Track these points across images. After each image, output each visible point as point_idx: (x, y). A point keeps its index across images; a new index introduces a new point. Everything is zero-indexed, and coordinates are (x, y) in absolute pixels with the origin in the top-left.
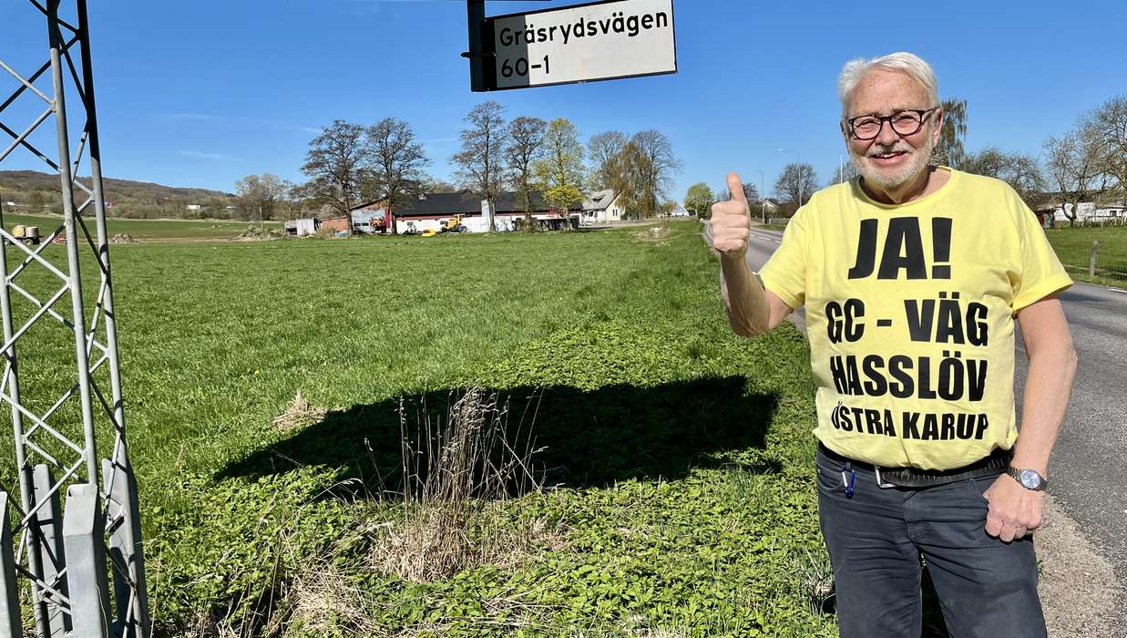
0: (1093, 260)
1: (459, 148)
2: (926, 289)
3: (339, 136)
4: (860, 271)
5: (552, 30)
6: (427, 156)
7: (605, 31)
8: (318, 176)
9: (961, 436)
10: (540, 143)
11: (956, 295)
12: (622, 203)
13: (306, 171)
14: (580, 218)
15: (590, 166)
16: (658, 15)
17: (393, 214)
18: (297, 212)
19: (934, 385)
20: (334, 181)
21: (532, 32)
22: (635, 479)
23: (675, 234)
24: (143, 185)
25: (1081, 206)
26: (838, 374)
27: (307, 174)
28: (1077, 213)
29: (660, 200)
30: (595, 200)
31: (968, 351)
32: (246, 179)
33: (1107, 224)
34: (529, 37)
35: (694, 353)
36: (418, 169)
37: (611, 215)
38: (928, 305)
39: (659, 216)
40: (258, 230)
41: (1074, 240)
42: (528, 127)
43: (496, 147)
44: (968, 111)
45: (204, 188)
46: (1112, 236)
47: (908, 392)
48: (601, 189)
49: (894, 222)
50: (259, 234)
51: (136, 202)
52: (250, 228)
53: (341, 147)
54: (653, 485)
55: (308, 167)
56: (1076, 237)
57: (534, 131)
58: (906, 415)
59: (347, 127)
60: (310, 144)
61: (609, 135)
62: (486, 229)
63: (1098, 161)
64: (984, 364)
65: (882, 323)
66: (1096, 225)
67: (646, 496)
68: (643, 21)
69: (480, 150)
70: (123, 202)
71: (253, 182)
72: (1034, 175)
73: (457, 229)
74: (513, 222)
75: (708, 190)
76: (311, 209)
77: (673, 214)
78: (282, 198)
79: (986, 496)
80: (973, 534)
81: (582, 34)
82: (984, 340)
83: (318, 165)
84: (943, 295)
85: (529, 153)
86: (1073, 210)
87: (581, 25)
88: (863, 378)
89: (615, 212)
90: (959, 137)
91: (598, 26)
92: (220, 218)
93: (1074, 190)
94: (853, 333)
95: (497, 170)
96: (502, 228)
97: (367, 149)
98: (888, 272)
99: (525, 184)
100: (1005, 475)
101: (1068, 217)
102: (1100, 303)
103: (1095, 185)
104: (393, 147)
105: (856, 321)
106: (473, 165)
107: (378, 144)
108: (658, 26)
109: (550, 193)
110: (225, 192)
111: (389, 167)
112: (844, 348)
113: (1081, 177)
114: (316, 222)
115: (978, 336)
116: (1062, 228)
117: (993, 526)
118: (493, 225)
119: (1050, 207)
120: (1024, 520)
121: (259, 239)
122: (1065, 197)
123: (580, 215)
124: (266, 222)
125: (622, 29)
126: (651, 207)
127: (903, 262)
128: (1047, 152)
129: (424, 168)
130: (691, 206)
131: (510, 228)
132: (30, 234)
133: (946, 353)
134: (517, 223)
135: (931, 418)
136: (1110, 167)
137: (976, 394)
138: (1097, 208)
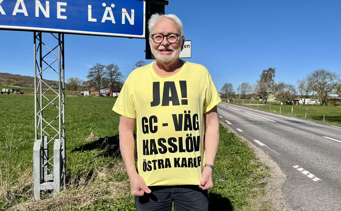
2: (180, 110)
3: (98, 68)
6: (123, 75)
8: (91, 79)
9: (195, 166)
11: (189, 112)
16: (188, 45)
17: (112, 91)
18: (84, 89)
19: (184, 148)
20: (96, 81)
25: (307, 100)
27: (88, 78)
28: (305, 102)
32: (70, 79)
33: (314, 105)
36: (120, 78)
38: (181, 116)
40: (73, 93)
44: (276, 71)
46: (314, 108)
47: (175, 151)
50: (73, 95)
52: (71, 92)
53: (98, 71)
55: (88, 76)
56: (304, 108)
58: (175, 159)
59: (101, 65)
60: (90, 70)
63: (312, 87)
65: (164, 125)
66: (311, 105)
71: (72, 79)
72: (294, 90)
76: (89, 88)
78: (80, 85)
83: (92, 76)
84: (185, 112)
86: (304, 100)
88: (158, 147)
90: (273, 78)
93: (305, 95)
94: (153, 129)
97: (106, 72)
98: (165, 103)
101: (303, 102)
103: (311, 94)
104: (113, 72)
105: (154, 125)
107: (109, 71)
108: (188, 47)
111: (112, 78)
113: (307, 91)
114: (90, 92)
115: (196, 127)
116: (301, 106)
119: (298, 99)
122: (302, 97)
124: (75, 91)
127: (171, 99)
128: (297, 83)
129: (122, 79)
132: (7, 91)
135: (184, 159)
136: (315, 89)
138: (311, 100)
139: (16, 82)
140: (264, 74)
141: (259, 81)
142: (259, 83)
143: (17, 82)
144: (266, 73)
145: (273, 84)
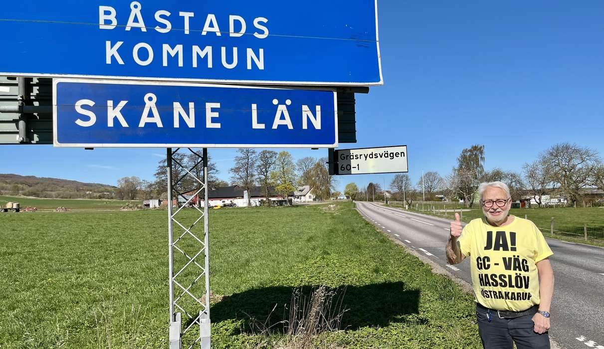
0: (552, 227)
1: (233, 165)
2: (509, 254)
4: (488, 247)
5: (360, 155)
6: (217, 169)
7: (381, 157)
8: (162, 179)
9: (523, 299)
10: (274, 163)
11: (518, 256)
12: (313, 192)
13: (157, 176)
14: (293, 199)
15: (298, 174)
16: (401, 153)
17: (199, 197)
18: (149, 195)
19: (514, 284)
21: (353, 156)
22: (368, 327)
23: (342, 209)
24: (70, 181)
25: (543, 197)
26: (481, 279)
28: (542, 201)
29: (332, 191)
30: (300, 191)
31: (523, 273)
32: (123, 179)
33: (557, 206)
34: (352, 157)
35: (376, 271)
36: (212, 175)
37: (308, 198)
38: (510, 259)
39: (332, 199)
40: (131, 205)
41: (541, 214)
42: (268, 156)
43: (252, 164)
44: (485, 150)
45: (101, 183)
46: (560, 213)
47: (505, 286)
48: (303, 185)
49: (498, 233)
50: (131, 207)
51: (66, 190)
52: (127, 204)
53: (175, 164)
54: (375, 329)
55: (158, 174)
56: (542, 213)
57: (271, 157)
58: (505, 292)
60: (160, 163)
61: (307, 159)
62: (245, 205)
63: (549, 175)
64: (528, 277)
65: (496, 264)
66: (551, 207)
67: (374, 333)
68: (396, 155)
69: (245, 166)
70: (59, 190)
71: (127, 181)
72: (519, 182)
73: (232, 205)
74: (259, 202)
75: (356, 186)
76: (157, 195)
77: (339, 198)
78: (141, 189)
79: (533, 319)
80: (530, 332)
81: (372, 157)
82: (528, 270)
83: (163, 173)
84: (514, 256)
85: (269, 168)
86: (540, 199)
87: (372, 154)
88: (491, 281)
89: (310, 197)
90: (481, 163)
91: (378, 155)
92: (109, 199)
93: (539, 189)
94: (486, 267)
95: (252, 176)
96: (254, 205)
98: (497, 248)
99: (266, 183)
100: (537, 314)
101: (537, 203)
102: (558, 248)
103: (550, 186)
105: (487, 263)
106: (240, 174)
107: (193, 163)
108: (401, 156)
109: (278, 187)
110: (111, 185)
111: (198, 174)
112: (484, 272)
113: (543, 183)
114: (160, 201)
115: (526, 269)
116: (535, 208)
117: (536, 329)
118: (250, 203)
119: (528, 198)
120: (545, 327)
121: (131, 210)
122: (535, 192)
123: (293, 198)
124: (132, 201)
125: (388, 157)
126: (328, 194)
127: (501, 246)
128: (525, 171)
129: (216, 175)
130: (348, 195)
131: (258, 205)
132: (15, 206)
133: (516, 274)
134: (261, 202)
135: (513, 294)
136: (556, 178)
137: (527, 287)
138: (551, 198)
139: (28, 189)
140: (464, 157)
141: (456, 168)
142: (457, 172)
143: (30, 189)
144: (468, 154)
145: (481, 173)
